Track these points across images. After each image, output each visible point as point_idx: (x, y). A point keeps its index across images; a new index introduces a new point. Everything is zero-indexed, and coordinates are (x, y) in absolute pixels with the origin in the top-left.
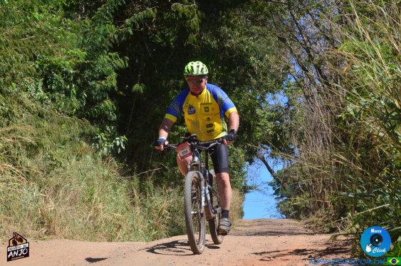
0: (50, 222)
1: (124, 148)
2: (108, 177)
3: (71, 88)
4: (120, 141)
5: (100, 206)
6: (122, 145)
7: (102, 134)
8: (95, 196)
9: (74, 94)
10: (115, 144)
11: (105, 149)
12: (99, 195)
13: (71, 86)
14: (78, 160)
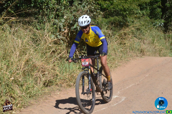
0: (143, 52)
2: (159, 35)
5: (157, 44)
7: (156, 20)
8: (155, 41)
14: (150, 31)
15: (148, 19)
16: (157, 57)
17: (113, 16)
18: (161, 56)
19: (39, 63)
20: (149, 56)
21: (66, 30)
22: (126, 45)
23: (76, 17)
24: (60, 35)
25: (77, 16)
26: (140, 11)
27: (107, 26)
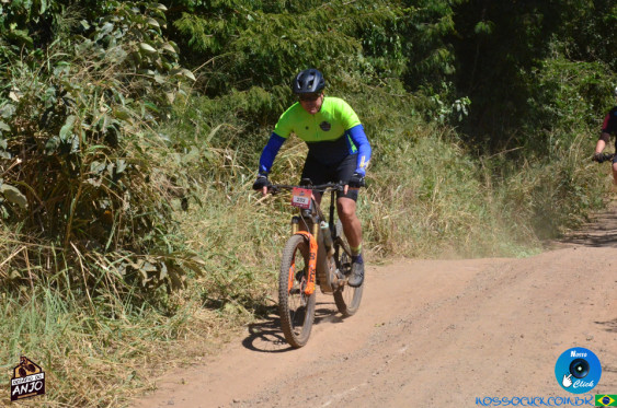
0: (385, 237)
1: (466, 113)
2: (452, 162)
3: (395, 41)
4: (462, 104)
5: (443, 203)
6: (465, 110)
7: (437, 96)
8: (436, 191)
9: (398, 49)
10: (455, 109)
11: (442, 116)
12: (441, 188)
13: (395, 38)
14: (413, 146)
15: (402, 92)
16: (448, 259)
17: (244, 87)
18: (467, 256)
20: (414, 255)
23: (68, 95)
25: (70, 89)
26: (361, 59)
27: (214, 131)
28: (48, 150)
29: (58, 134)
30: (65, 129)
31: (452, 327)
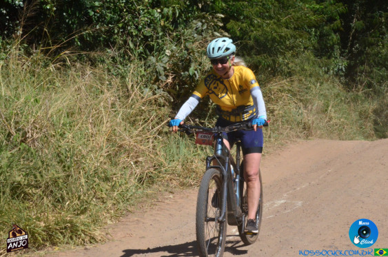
0: (309, 128)
2: (339, 94)
4: (342, 66)
5: (333, 115)
6: (344, 69)
8: (330, 108)
10: (338, 68)
11: (331, 71)
12: (332, 107)
16: (336, 139)
19: (128, 141)
21: (171, 77)
22: (276, 112)
24: (159, 88)
25: (193, 52)
28: (183, 77)
29: (188, 71)
30: (192, 69)
31: (350, 163)
